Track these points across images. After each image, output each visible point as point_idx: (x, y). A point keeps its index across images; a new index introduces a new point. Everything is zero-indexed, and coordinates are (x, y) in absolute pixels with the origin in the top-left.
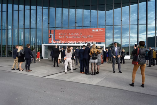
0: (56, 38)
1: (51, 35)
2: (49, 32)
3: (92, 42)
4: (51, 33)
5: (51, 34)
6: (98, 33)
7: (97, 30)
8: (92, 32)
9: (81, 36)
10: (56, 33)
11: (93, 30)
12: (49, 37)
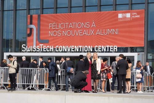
0: (41, 37)
1: (31, 30)
2: (29, 20)
3: (108, 46)
4: (31, 23)
5: (32, 26)
6: (129, 22)
7: (128, 15)
8: (118, 19)
9: (95, 32)
10: (41, 23)
11: (120, 16)
12: (28, 32)
